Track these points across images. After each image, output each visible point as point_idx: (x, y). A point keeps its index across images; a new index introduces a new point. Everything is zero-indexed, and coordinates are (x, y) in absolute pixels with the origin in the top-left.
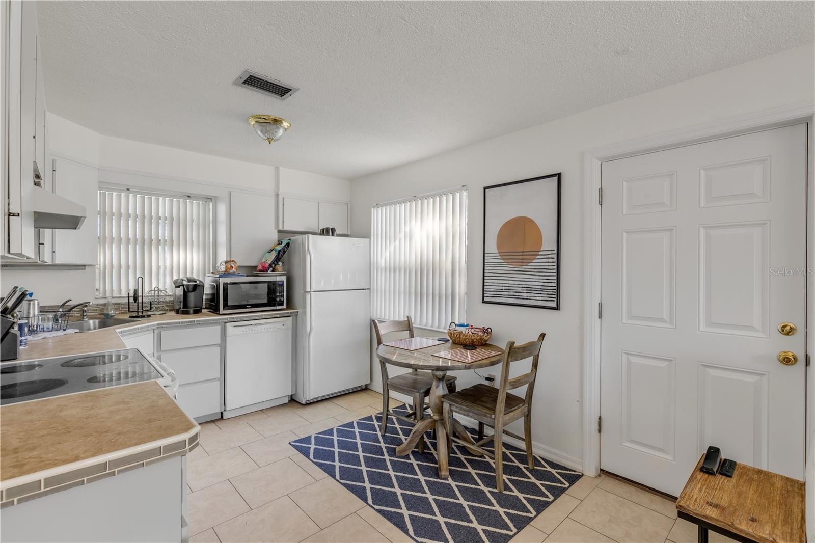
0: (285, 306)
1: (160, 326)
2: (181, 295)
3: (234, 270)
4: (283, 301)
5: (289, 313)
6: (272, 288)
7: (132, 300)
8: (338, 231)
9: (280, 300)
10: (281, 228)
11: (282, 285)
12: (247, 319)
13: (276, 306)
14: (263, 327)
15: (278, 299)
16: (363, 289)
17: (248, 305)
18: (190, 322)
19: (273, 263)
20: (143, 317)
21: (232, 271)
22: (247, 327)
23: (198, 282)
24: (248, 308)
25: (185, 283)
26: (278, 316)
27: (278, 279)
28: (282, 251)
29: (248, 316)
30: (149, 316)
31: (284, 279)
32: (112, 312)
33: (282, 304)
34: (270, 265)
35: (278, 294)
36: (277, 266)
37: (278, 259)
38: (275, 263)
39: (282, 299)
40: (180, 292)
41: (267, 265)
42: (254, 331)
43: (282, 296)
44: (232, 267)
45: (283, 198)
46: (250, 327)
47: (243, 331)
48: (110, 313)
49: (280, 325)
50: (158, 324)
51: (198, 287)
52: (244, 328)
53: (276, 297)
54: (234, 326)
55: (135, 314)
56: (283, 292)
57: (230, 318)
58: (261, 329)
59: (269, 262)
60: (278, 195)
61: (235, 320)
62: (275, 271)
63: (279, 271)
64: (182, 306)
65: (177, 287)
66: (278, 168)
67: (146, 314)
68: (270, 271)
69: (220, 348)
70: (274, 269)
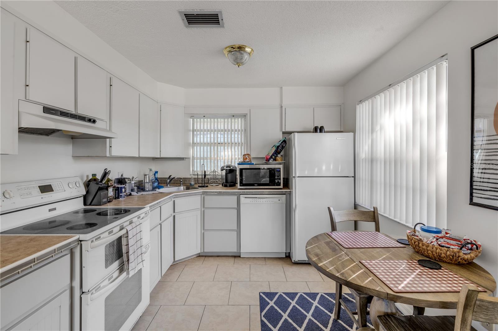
0: (281, 186)
1: (204, 193)
2: (224, 175)
3: (247, 160)
4: (280, 183)
5: (283, 192)
6: (273, 173)
7: (203, 177)
8: (326, 130)
9: (278, 182)
10: (284, 130)
11: (280, 171)
12: (253, 193)
13: (275, 186)
15: (276, 181)
16: (348, 177)
17: (256, 184)
18: (219, 192)
19: (274, 155)
20: (204, 187)
21: (247, 161)
22: (254, 199)
23: (232, 167)
24: (255, 186)
25: (225, 168)
26: (275, 193)
27: (277, 166)
28: (281, 146)
29: (254, 192)
30: (207, 186)
31: (281, 167)
32: (193, 183)
34: (271, 157)
35: (276, 177)
36: (277, 157)
37: (277, 152)
38: (275, 155)
39: (279, 181)
40: (224, 172)
41: (269, 157)
42: (257, 202)
43: (280, 179)
44: (247, 158)
45: (285, 109)
46: (255, 199)
47: (250, 202)
49: (277, 200)
50: (203, 192)
51: (234, 171)
52: (251, 199)
53: (275, 179)
54: (245, 198)
55: (201, 185)
56: (280, 176)
57: (243, 192)
58: (263, 201)
59: (271, 155)
60: (282, 107)
61: (246, 193)
62: (275, 161)
63: (278, 161)
64: (225, 182)
65: (222, 170)
66: (282, 88)
67: (206, 185)
68: (271, 161)
69: (236, 210)
70: (275, 160)
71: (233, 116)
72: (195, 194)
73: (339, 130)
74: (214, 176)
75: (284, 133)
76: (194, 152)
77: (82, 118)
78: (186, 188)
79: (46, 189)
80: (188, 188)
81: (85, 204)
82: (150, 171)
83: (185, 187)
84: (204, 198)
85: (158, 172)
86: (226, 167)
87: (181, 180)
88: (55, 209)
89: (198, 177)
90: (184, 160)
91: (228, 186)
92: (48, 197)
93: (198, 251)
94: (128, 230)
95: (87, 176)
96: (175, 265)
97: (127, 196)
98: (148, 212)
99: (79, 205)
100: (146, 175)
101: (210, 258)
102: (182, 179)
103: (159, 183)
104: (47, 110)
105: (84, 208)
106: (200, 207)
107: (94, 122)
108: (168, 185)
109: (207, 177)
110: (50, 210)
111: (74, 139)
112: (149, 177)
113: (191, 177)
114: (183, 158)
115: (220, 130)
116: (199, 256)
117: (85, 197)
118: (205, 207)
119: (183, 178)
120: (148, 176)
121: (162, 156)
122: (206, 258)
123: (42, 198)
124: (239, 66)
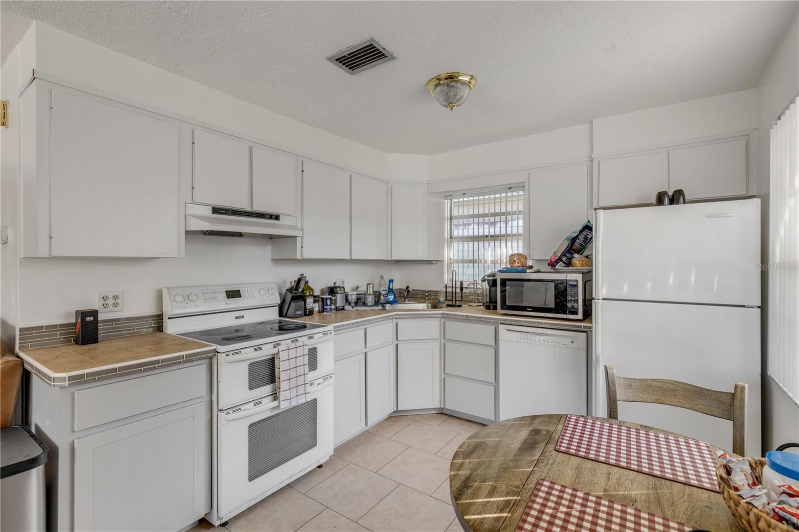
0: (580, 316)
2: (487, 289)
3: (516, 265)
4: (578, 309)
5: (580, 327)
6: (562, 290)
9: (573, 307)
11: (576, 286)
12: (522, 324)
13: (566, 314)
14: (543, 338)
15: (569, 305)
17: (529, 307)
19: (564, 255)
20: (454, 306)
21: (515, 266)
22: (523, 334)
24: (528, 311)
26: (564, 328)
27: (571, 277)
28: (581, 237)
29: (522, 321)
30: (460, 306)
31: (579, 277)
33: (576, 313)
34: (560, 259)
35: (569, 298)
36: (574, 259)
37: (572, 250)
38: (568, 255)
39: (575, 305)
40: (486, 285)
41: (556, 258)
42: (528, 341)
43: (577, 301)
45: (599, 163)
46: (526, 335)
47: (517, 338)
48: (441, 299)
49: (568, 341)
50: (442, 314)
52: (518, 334)
53: (566, 301)
54: (508, 330)
55: (450, 303)
56: (578, 296)
57: (503, 320)
58: (540, 341)
59: (559, 255)
60: (592, 160)
61: (508, 322)
62: (572, 267)
63: (576, 267)
64: (488, 300)
65: (483, 281)
66: (592, 122)
67: (458, 303)
68: (560, 266)
69: (494, 350)
70: (569, 264)
71: (510, 188)
73: (743, 193)
74: (475, 290)
76: (451, 253)
77: (261, 215)
78: (432, 306)
79: (233, 294)
80: (434, 307)
81: (281, 315)
82: (381, 278)
83: (430, 305)
84: (444, 323)
85: (393, 280)
86: (488, 277)
87: (426, 294)
88: (243, 317)
89: (447, 291)
90: (432, 263)
91: (492, 307)
92: (234, 303)
93: (436, 404)
94: (280, 350)
95: (291, 283)
96: (396, 416)
97: (336, 309)
98: (331, 333)
99: (273, 315)
100: (370, 284)
101: (456, 421)
102: (426, 292)
103: (395, 297)
104: (216, 210)
105: (279, 320)
106: (438, 336)
107: (277, 218)
108: (407, 300)
109: (464, 290)
110: (237, 318)
111: (273, 240)
112: (373, 287)
113: (439, 290)
114: (432, 261)
115: (489, 215)
116: (442, 413)
117: (281, 307)
118: (446, 338)
119: (429, 291)
120: (371, 285)
122: (450, 419)
123: (227, 304)
124: (452, 108)
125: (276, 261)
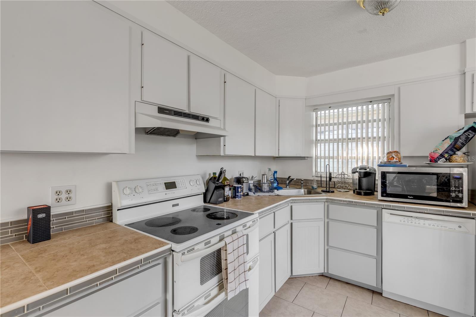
0: (465, 204)
2: (357, 179)
3: (395, 160)
4: (462, 198)
5: (470, 214)
6: (445, 181)
7: (328, 179)
9: (457, 196)
10: (469, 112)
11: (461, 179)
12: (405, 209)
13: (450, 202)
14: (427, 222)
15: (453, 195)
17: (410, 196)
18: (349, 201)
19: (447, 153)
20: (329, 192)
21: (393, 161)
22: (406, 218)
23: (368, 170)
24: (409, 198)
25: (358, 170)
26: (451, 214)
28: (463, 138)
29: (406, 207)
30: (333, 192)
31: (464, 171)
32: (315, 186)
33: (461, 201)
34: (442, 156)
35: (453, 188)
36: (454, 156)
38: (450, 152)
39: (460, 195)
40: (356, 176)
41: (437, 155)
42: (413, 224)
43: (461, 192)
44: (394, 158)
46: (410, 219)
47: (401, 221)
48: (314, 186)
49: (454, 226)
50: (327, 199)
51: (372, 174)
52: (402, 218)
53: (450, 191)
54: (391, 214)
55: (325, 189)
56: (462, 187)
57: (386, 205)
58: (424, 224)
59: (440, 152)
60: (465, 73)
62: (450, 162)
63: (456, 162)
64: (357, 188)
65: (354, 173)
66: (464, 42)
67: (331, 190)
68: (441, 162)
69: (376, 229)
70: (449, 160)
71: (371, 102)
72: (317, 201)
74: (343, 179)
75: (467, 116)
76: (319, 151)
77: (196, 117)
78: (307, 191)
79: (171, 186)
80: (309, 193)
81: (205, 201)
82: (269, 170)
83: (306, 190)
84: (328, 206)
85: (277, 172)
86: (360, 169)
87: (302, 182)
88: (177, 205)
89: (322, 180)
90: (305, 159)
91: (363, 193)
92: (173, 192)
93: (321, 271)
94: (227, 243)
95: (210, 174)
97: (244, 195)
98: (257, 220)
99: (199, 202)
100: (264, 175)
101: (337, 283)
102: (302, 181)
103: (278, 184)
104: (161, 110)
105: (204, 206)
106: (323, 217)
107: (207, 120)
108: (288, 187)
109: (333, 180)
110: (173, 206)
111: (197, 140)
112: (266, 177)
113: (313, 179)
114: (305, 157)
115: (352, 123)
116: (323, 276)
117: (205, 195)
118: (330, 217)
119: (304, 180)
120: (265, 176)
121: (280, 155)
122: (331, 282)
123: (166, 194)
124: (383, 13)
125: (200, 157)
